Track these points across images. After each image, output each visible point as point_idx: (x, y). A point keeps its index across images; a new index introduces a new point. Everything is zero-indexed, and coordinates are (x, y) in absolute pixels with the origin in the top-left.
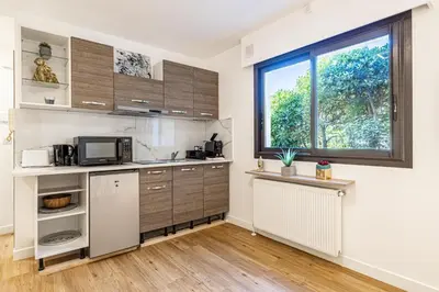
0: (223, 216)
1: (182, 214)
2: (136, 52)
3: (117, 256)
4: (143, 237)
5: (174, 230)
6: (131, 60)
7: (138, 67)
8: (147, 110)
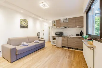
2: (66, 18)
4: (63, 47)
6: (65, 20)
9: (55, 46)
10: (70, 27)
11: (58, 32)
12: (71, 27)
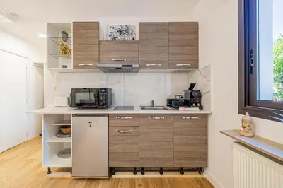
0: (200, 170)
1: (149, 159)
2: (124, 24)
3: (91, 179)
4: (112, 171)
5: (143, 170)
6: (120, 31)
7: (125, 35)
8: (120, 66)
9: (69, 170)
10: (145, 67)
11: (85, 90)
12: (151, 67)
